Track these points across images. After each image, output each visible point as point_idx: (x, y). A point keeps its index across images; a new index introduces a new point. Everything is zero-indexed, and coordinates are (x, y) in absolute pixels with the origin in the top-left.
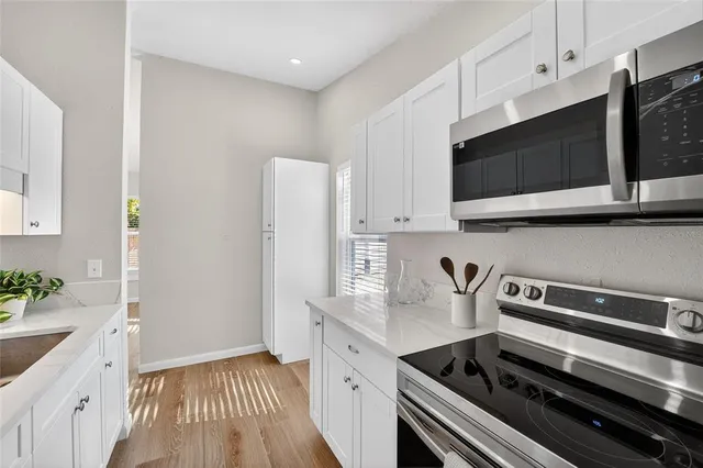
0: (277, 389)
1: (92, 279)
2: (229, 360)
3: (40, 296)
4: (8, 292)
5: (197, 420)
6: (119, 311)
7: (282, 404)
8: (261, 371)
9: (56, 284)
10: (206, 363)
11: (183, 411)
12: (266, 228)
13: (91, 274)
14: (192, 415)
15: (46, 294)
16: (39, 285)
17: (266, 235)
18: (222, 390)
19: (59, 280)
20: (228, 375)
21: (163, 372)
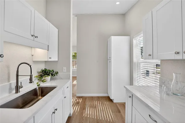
0: (112, 112)
1: (64, 72)
2: (98, 97)
3: (53, 76)
4: (46, 75)
5: (88, 116)
6: (70, 81)
7: (114, 119)
8: (107, 103)
9: (57, 73)
10: (92, 97)
11: (85, 111)
12: (109, 58)
13: (64, 71)
14: (87, 114)
15: (54, 75)
16: (53, 73)
17: (109, 61)
18: (96, 107)
19: (57, 72)
20: (97, 102)
21: (82, 97)
